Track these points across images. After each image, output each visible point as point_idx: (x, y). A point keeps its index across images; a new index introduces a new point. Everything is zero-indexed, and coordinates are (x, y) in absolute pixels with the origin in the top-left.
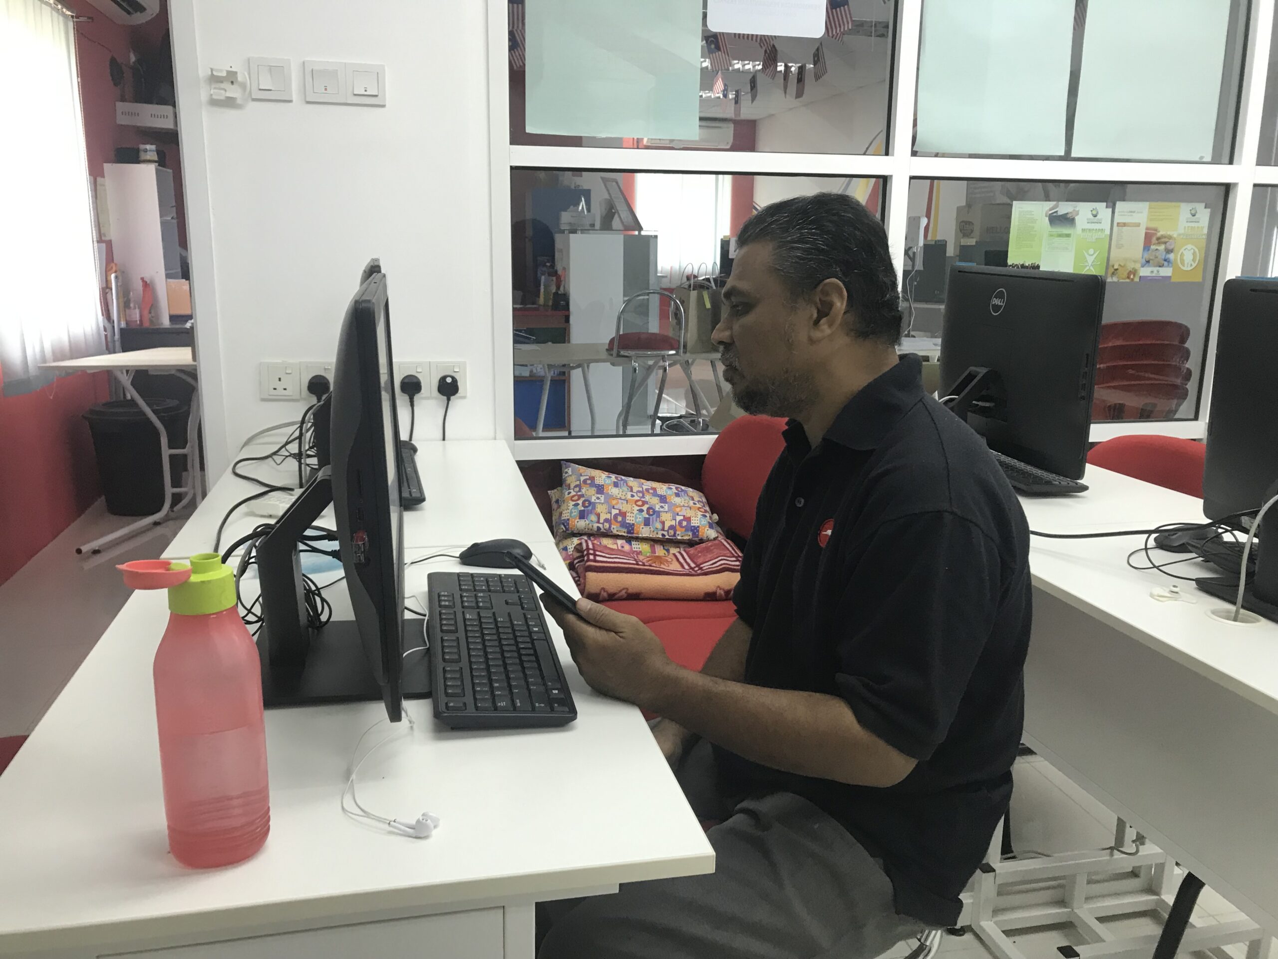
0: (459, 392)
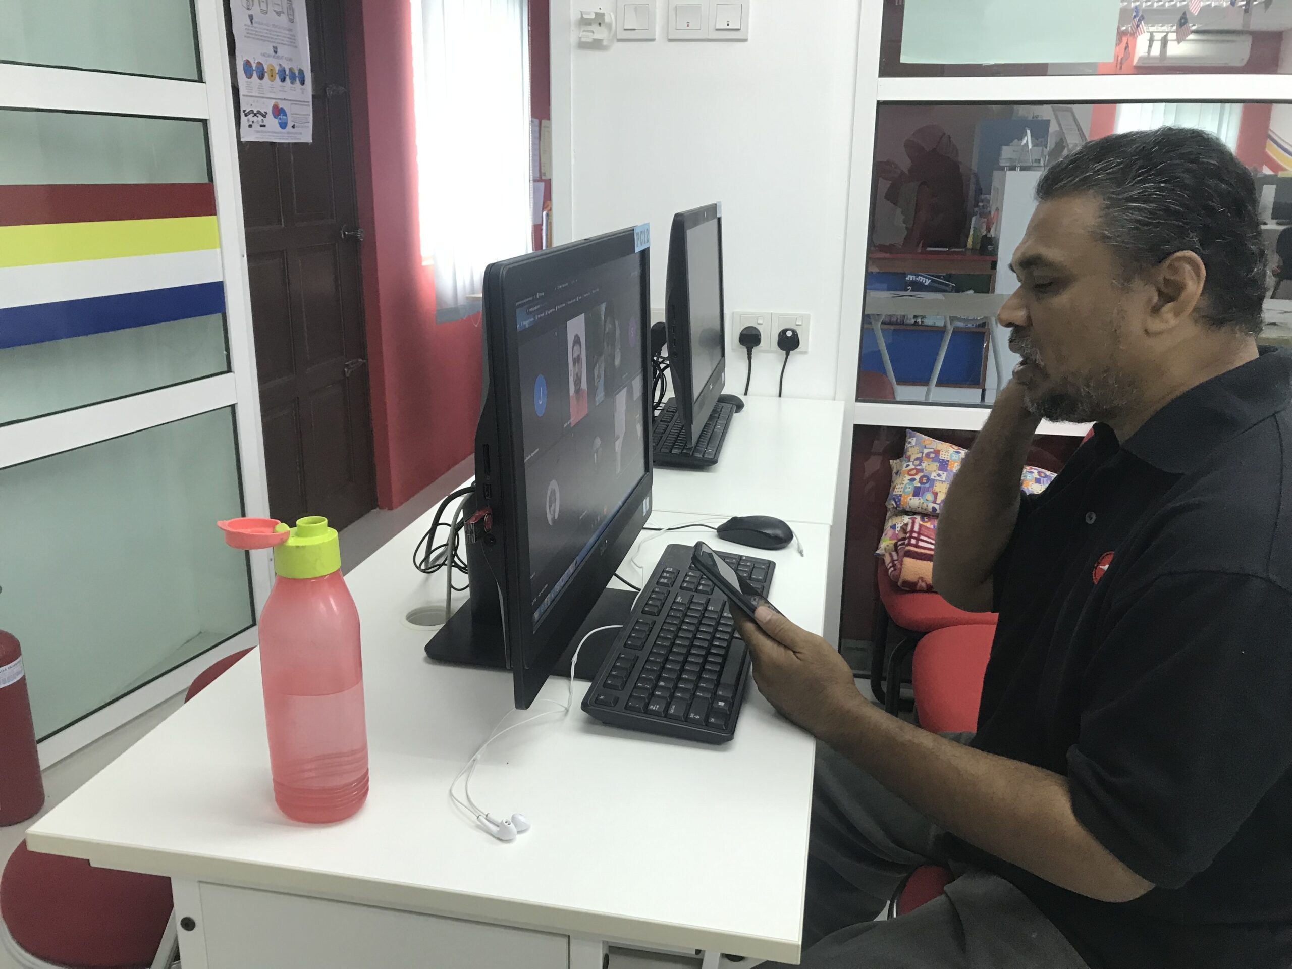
0: (800, 346)
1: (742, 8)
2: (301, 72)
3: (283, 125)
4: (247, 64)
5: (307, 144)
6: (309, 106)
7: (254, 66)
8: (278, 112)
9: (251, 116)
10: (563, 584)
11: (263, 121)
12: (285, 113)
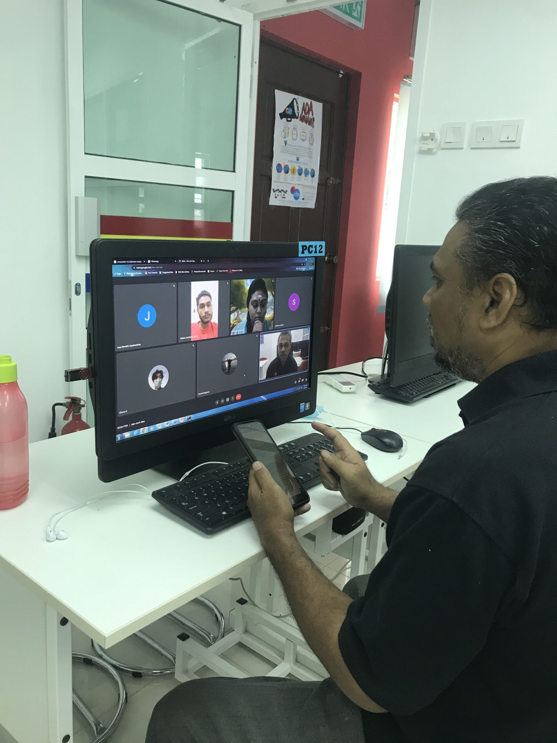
1: (518, 127)
2: (313, 171)
3: (296, 198)
4: (279, 165)
5: (311, 209)
6: (315, 189)
7: (283, 167)
8: (293, 190)
9: (277, 193)
10: (167, 426)
11: (284, 195)
12: (299, 192)
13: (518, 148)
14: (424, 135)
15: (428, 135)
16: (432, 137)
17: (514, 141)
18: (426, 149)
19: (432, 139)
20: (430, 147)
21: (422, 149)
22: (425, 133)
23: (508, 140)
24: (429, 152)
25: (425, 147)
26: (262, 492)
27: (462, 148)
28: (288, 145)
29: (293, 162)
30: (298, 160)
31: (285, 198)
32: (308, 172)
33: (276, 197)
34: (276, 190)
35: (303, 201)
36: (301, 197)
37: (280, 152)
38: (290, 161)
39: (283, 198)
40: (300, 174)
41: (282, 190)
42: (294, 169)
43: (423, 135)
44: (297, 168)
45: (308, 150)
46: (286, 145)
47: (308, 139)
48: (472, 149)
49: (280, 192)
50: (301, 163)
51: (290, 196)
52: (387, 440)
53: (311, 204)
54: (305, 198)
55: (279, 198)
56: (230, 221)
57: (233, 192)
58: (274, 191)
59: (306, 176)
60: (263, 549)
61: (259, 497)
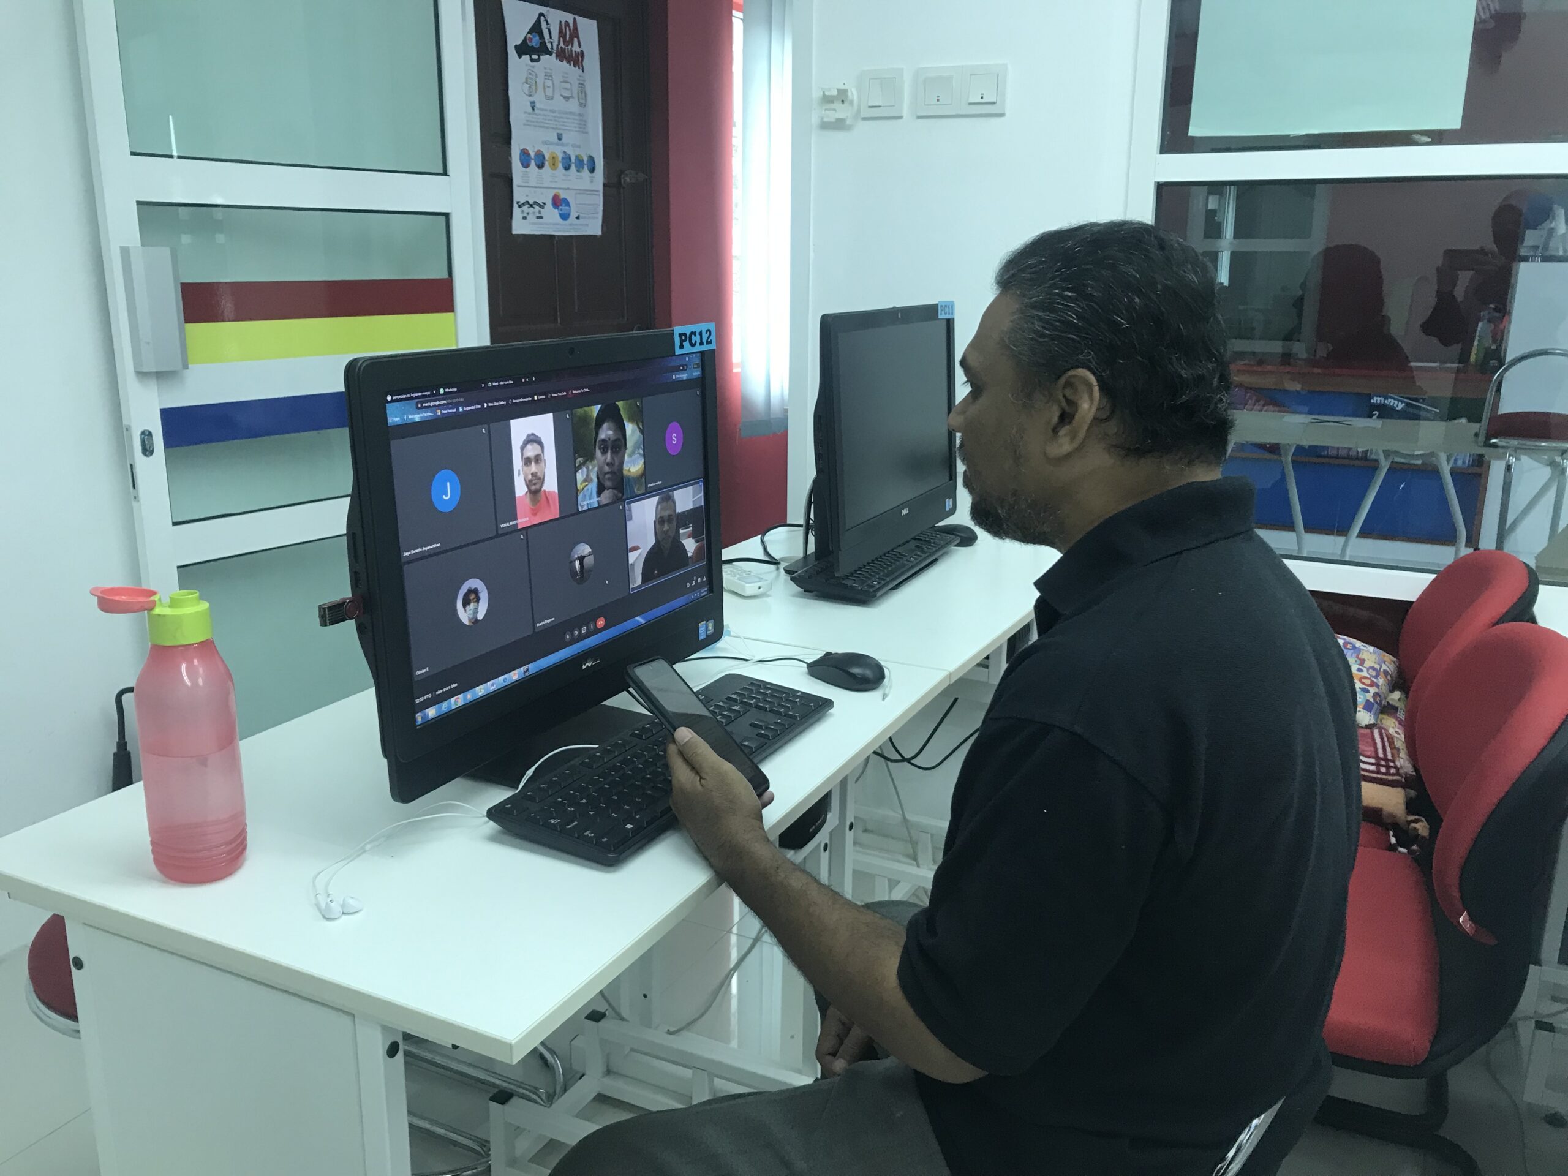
1: (998, 78)
2: (592, 159)
3: (565, 217)
4: (525, 153)
5: (595, 236)
6: (599, 195)
7: (532, 155)
8: (557, 202)
9: (525, 208)
10: (493, 688)
11: (540, 212)
12: (568, 204)
13: (1002, 115)
14: (827, 93)
15: (835, 93)
16: (842, 96)
17: (994, 103)
18: (833, 120)
19: (843, 101)
20: (840, 115)
21: (826, 119)
22: (829, 90)
23: (983, 101)
24: (839, 125)
25: (831, 117)
26: (701, 778)
27: (900, 117)
28: (538, 109)
29: (551, 144)
30: (560, 139)
31: (541, 218)
32: (583, 161)
33: (525, 218)
34: (524, 204)
35: (577, 221)
36: (574, 215)
37: (524, 125)
38: (545, 143)
39: (538, 218)
40: (567, 168)
41: (535, 203)
42: (553, 158)
43: (824, 92)
44: (560, 156)
45: (577, 117)
46: (533, 109)
47: (575, 95)
48: (919, 117)
49: (531, 206)
50: (567, 145)
51: (551, 214)
52: (856, 670)
53: (594, 227)
54: (581, 215)
55: (532, 218)
56: (445, 276)
57: (447, 215)
58: (520, 206)
59: (578, 171)
60: (714, 874)
61: (699, 787)
